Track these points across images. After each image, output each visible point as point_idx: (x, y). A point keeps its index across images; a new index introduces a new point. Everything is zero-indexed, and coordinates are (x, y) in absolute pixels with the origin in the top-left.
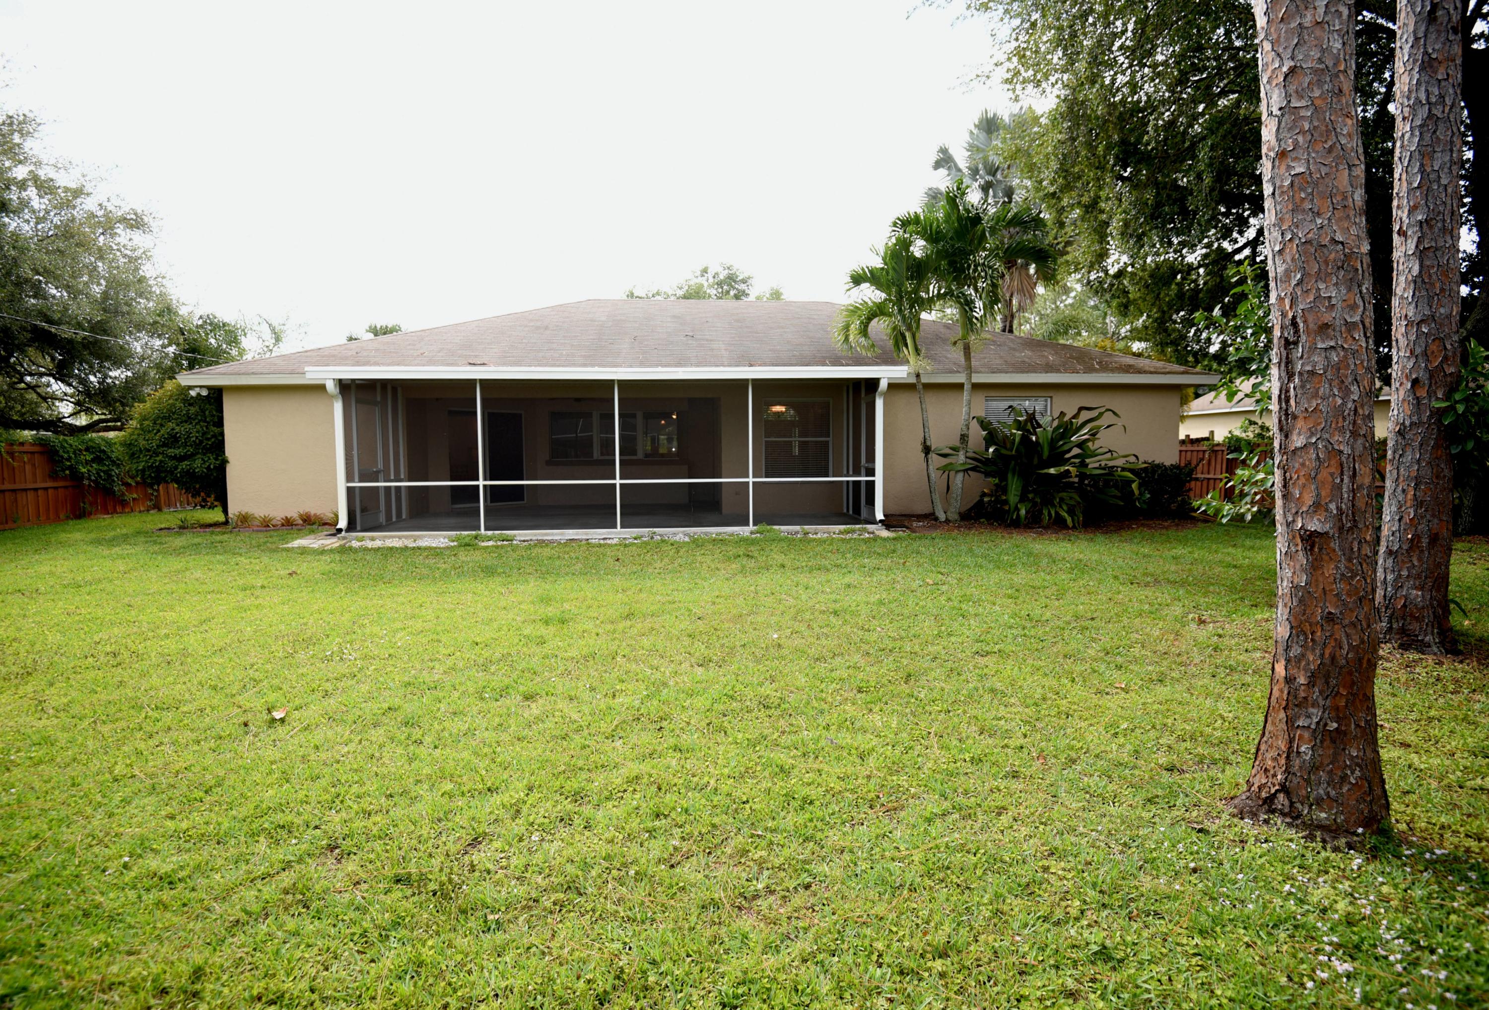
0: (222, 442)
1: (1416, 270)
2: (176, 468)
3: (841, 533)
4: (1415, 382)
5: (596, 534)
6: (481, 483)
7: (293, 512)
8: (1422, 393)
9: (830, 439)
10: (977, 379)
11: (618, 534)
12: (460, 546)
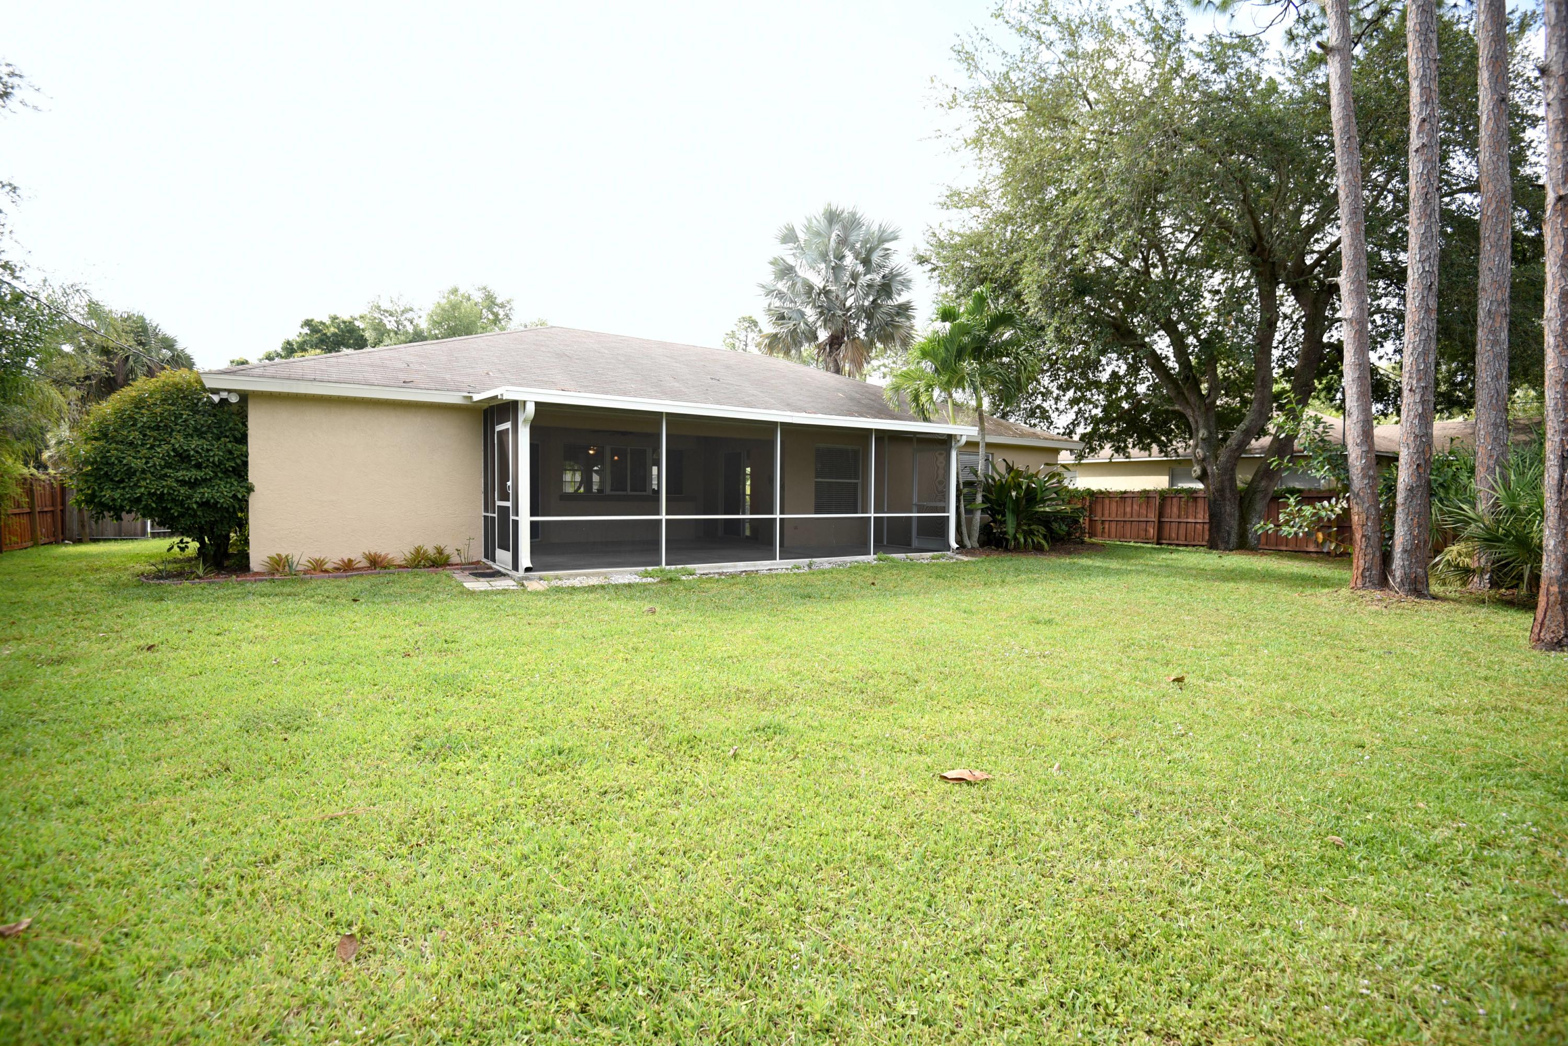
0: (246, 464)
1: (1420, 411)
2: (190, 497)
3: (933, 558)
4: (1418, 465)
5: (762, 565)
6: (663, 517)
7: (356, 553)
8: (1421, 471)
9: (859, 481)
10: (991, 439)
11: (779, 565)
12: (661, 582)
